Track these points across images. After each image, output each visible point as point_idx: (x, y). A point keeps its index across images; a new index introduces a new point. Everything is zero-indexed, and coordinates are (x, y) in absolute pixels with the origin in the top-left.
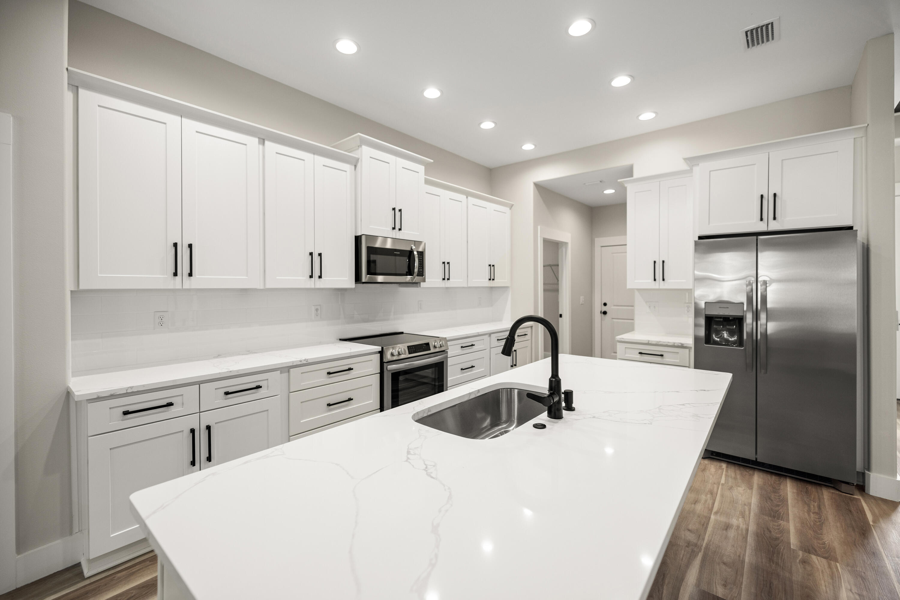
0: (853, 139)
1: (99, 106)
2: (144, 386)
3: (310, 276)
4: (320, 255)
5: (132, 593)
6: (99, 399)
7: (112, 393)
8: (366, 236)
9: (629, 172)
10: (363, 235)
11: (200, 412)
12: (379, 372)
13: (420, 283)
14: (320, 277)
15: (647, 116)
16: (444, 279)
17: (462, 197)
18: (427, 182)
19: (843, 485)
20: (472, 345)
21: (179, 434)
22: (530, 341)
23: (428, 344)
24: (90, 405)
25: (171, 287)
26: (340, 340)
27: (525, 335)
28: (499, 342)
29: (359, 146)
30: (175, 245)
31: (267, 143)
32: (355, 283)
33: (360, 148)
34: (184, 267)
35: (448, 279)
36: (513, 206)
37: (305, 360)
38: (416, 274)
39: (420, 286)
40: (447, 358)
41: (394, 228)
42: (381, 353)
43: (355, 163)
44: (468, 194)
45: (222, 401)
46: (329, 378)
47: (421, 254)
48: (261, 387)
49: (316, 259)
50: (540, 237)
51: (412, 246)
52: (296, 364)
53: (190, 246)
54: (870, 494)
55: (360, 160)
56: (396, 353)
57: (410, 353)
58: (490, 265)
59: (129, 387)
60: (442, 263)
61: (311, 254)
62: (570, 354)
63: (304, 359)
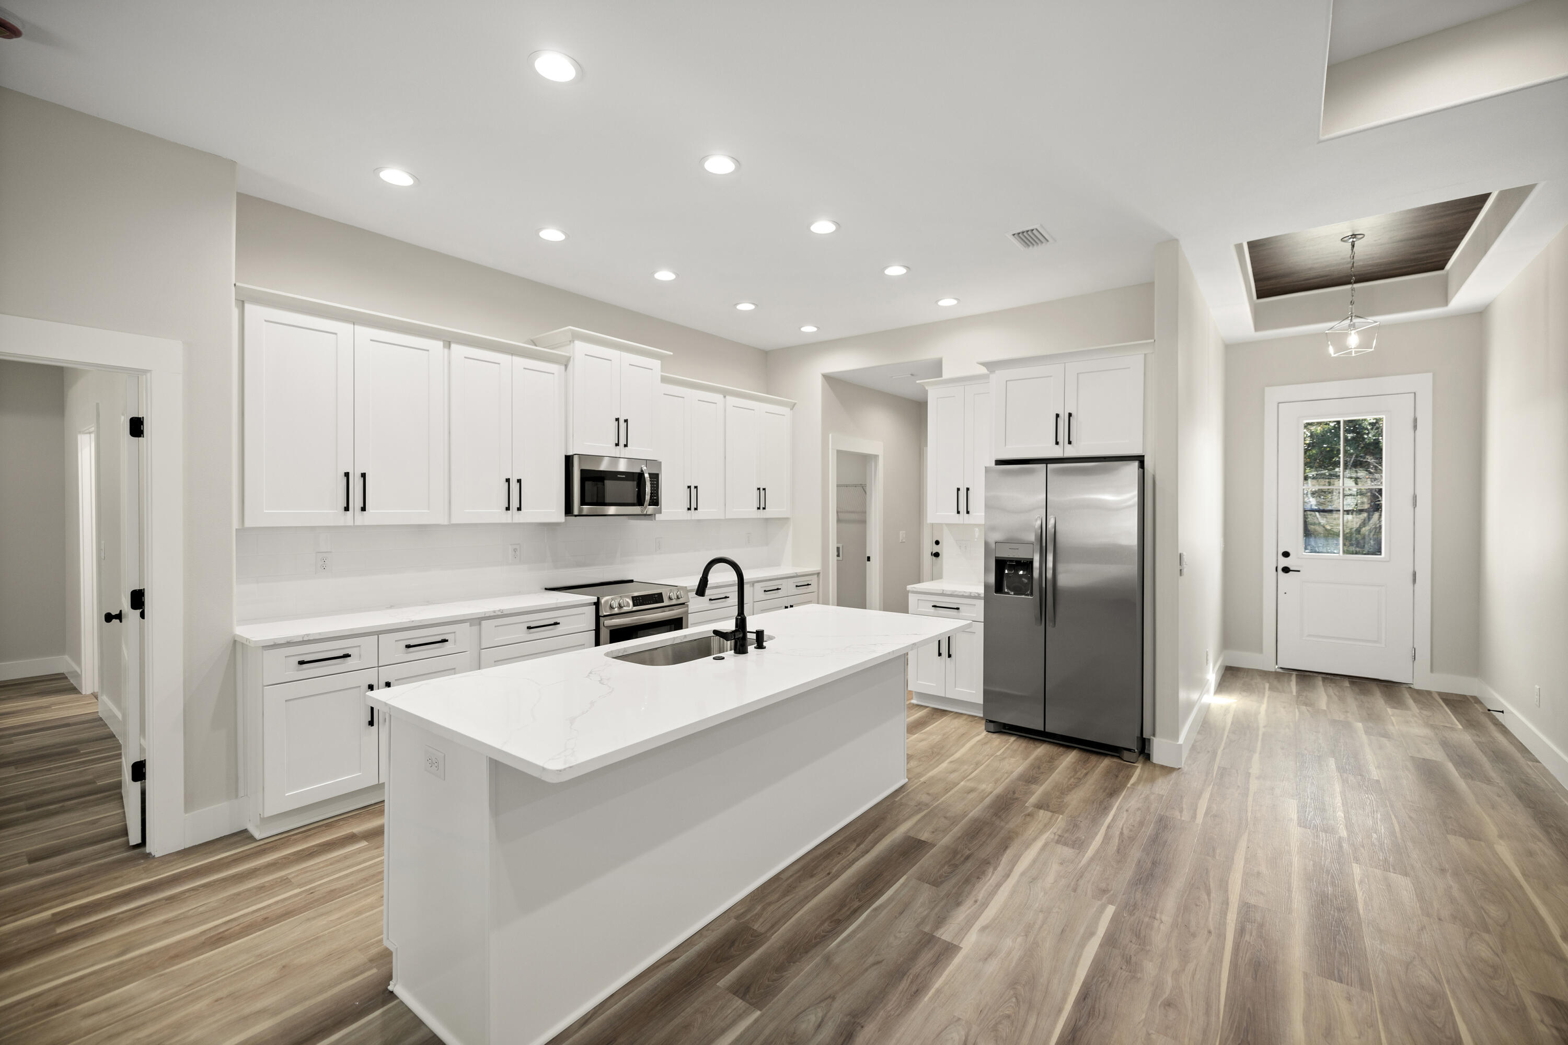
0: (1143, 355)
1: (266, 321)
2: (320, 634)
3: (506, 508)
4: (519, 481)
5: (314, 849)
6: (275, 646)
7: (289, 640)
8: (579, 457)
9: (936, 368)
10: (575, 454)
11: (378, 667)
12: (595, 629)
13: (655, 515)
14: (519, 509)
15: (947, 302)
16: (689, 509)
17: (718, 397)
18: (664, 380)
19: (1125, 752)
20: (726, 597)
21: (355, 689)
22: (816, 593)
23: (660, 595)
24: (266, 653)
25: (341, 523)
26: (546, 589)
27: (808, 585)
28: (767, 595)
29: (570, 341)
30: (347, 475)
31: (453, 346)
32: (565, 516)
33: (572, 344)
34: (356, 501)
35: (696, 509)
36: (796, 405)
37: (499, 611)
38: (647, 503)
39: (655, 519)
40: (687, 613)
41: (617, 445)
42: (597, 604)
43: (566, 363)
44: (725, 393)
45: (402, 654)
46: (530, 633)
47: (655, 477)
48: (447, 641)
49: (514, 486)
50: (832, 449)
51: (642, 466)
52: (488, 615)
53: (363, 475)
54: (1154, 762)
55: (572, 358)
56: (615, 604)
57: (634, 605)
58: (759, 489)
59: (305, 635)
60: (687, 488)
61: (508, 480)
62: (880, 610)
63: (498, 609)
